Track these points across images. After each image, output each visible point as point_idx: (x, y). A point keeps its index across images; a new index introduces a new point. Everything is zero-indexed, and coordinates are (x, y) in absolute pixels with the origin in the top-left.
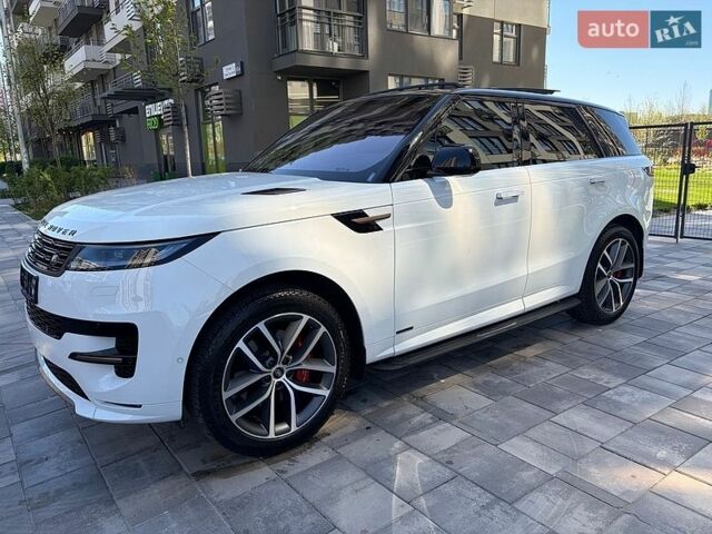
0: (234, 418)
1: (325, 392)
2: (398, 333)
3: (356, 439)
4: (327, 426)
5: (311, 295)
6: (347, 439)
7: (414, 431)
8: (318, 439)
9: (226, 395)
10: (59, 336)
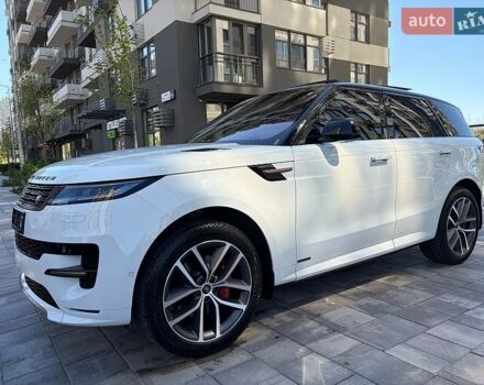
0: (171, 324)
1: (243, 307)
2: (299, 261)
3: (268, 346)
4: (243, 336)
5: (232, 227)
6: (260, 346)
7: (314, 339)
8: (237, 345)
9: (166, 304)
10: (38, 257)
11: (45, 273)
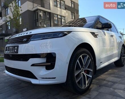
0: (77, 82)
1: (91, 77)
2: (101, 63)
6: (98, 89)
8: (90, 89)
10: (27, 60)
11: (31, 66)
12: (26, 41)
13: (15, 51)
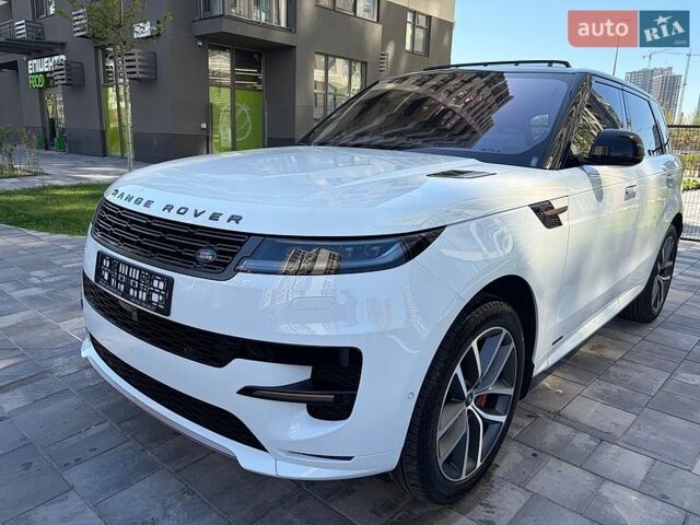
0: (440, 462)
1: (502, 419)
2: (554, 343)
3: (533, 471)
8: (490, 474)
9: (439, 434)
10: (220, 363)
11: (240, 392)
12: (214, 263)
13: (155, 297)
